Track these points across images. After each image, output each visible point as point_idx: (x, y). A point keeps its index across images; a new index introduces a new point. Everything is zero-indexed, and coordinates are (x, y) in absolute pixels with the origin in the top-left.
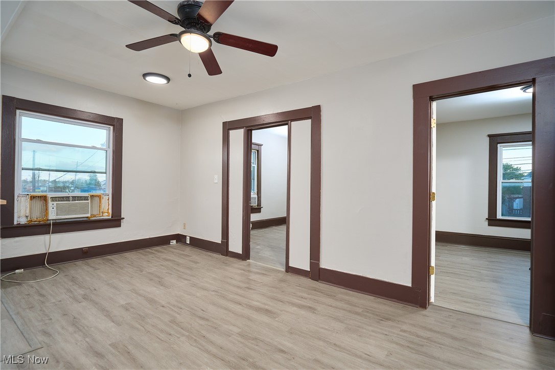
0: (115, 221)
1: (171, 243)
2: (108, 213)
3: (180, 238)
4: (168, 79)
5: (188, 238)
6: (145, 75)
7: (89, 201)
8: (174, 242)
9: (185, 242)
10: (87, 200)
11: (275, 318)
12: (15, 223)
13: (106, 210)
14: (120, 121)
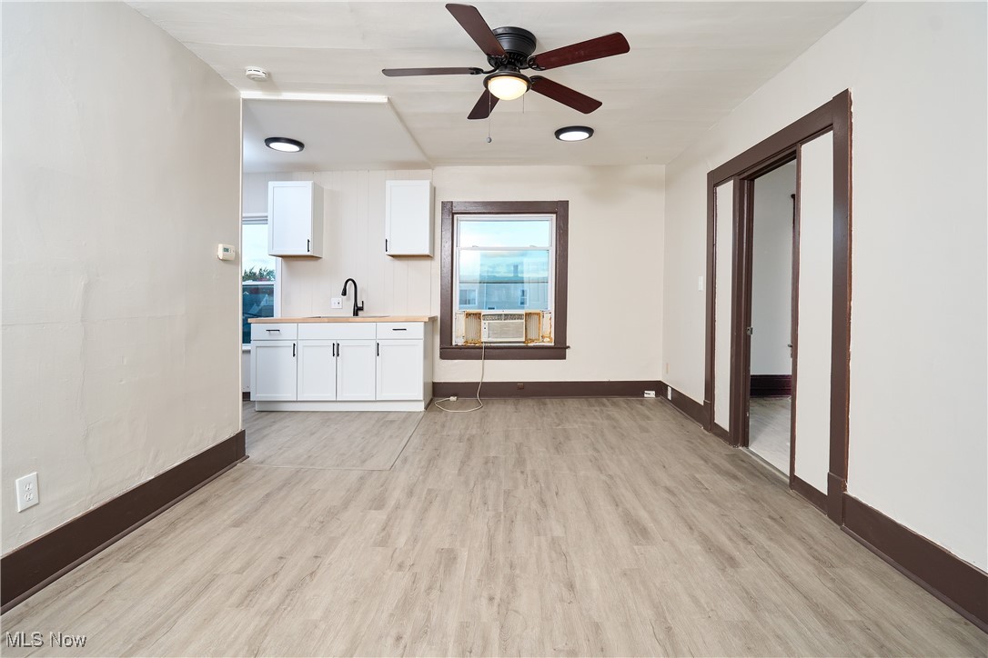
0: (558, 350)
1: (646, 395)
2: (550, 337)
3: (660, 387)
4: (589, 131)
5: (669, 389)
6: (559, 132)
7: (524, 321)
8: (651, 394)
9: (666, 396)
10: (521, 319)
11: (637, 544)
12: (454, 344)
13: (547, 334)
14: (565, 204)
